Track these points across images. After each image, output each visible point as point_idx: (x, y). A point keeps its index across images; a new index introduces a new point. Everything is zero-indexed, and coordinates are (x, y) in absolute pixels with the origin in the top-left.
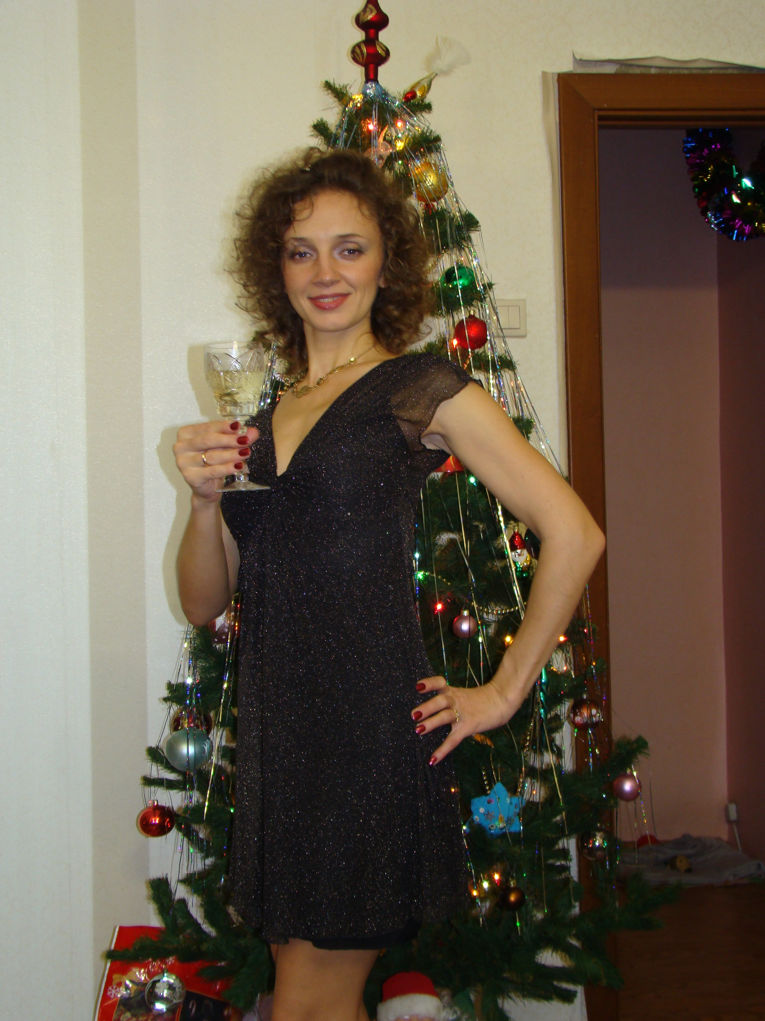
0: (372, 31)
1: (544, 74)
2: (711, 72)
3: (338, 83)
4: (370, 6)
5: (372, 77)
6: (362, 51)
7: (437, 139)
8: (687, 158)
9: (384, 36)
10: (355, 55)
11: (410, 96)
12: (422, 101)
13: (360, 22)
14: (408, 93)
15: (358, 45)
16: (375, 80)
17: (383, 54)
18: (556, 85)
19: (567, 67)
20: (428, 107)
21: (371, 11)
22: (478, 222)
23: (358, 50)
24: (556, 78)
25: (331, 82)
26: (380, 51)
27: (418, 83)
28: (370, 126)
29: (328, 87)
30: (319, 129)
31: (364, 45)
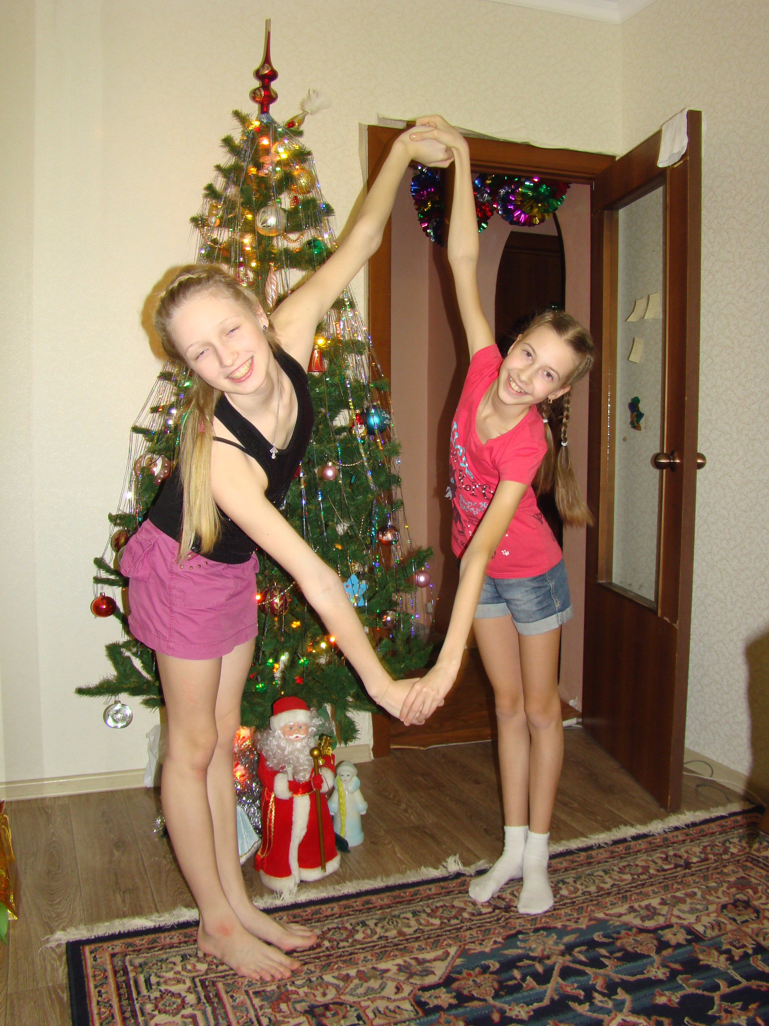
0: (267, 80)
1: (360, 125)
3: (244, 111)
4: (266, 65)
5: (265, 109)
6: (261, 93)
7: (309, 153)
8: (413, 196)
9: (274, 85)
10: (254, 95)
11: (291, 124)
12: (298, 129)
13: (258, 75)
14: (289, 123)
15: (258, 89)
16: (267, 112)
17: (274, 96)
18: (367, 132)
19: (374, 122)
20: (300, 134)
21: (267, 69)
22: (333, 210)
23: (257, 93)
24: (367, 128)
25: (238, 111)
26: (273, 94)
27: (296, 117)
28: (265, 142)
29: (237, 114)
30: (228, 142)
31: (261, 89)
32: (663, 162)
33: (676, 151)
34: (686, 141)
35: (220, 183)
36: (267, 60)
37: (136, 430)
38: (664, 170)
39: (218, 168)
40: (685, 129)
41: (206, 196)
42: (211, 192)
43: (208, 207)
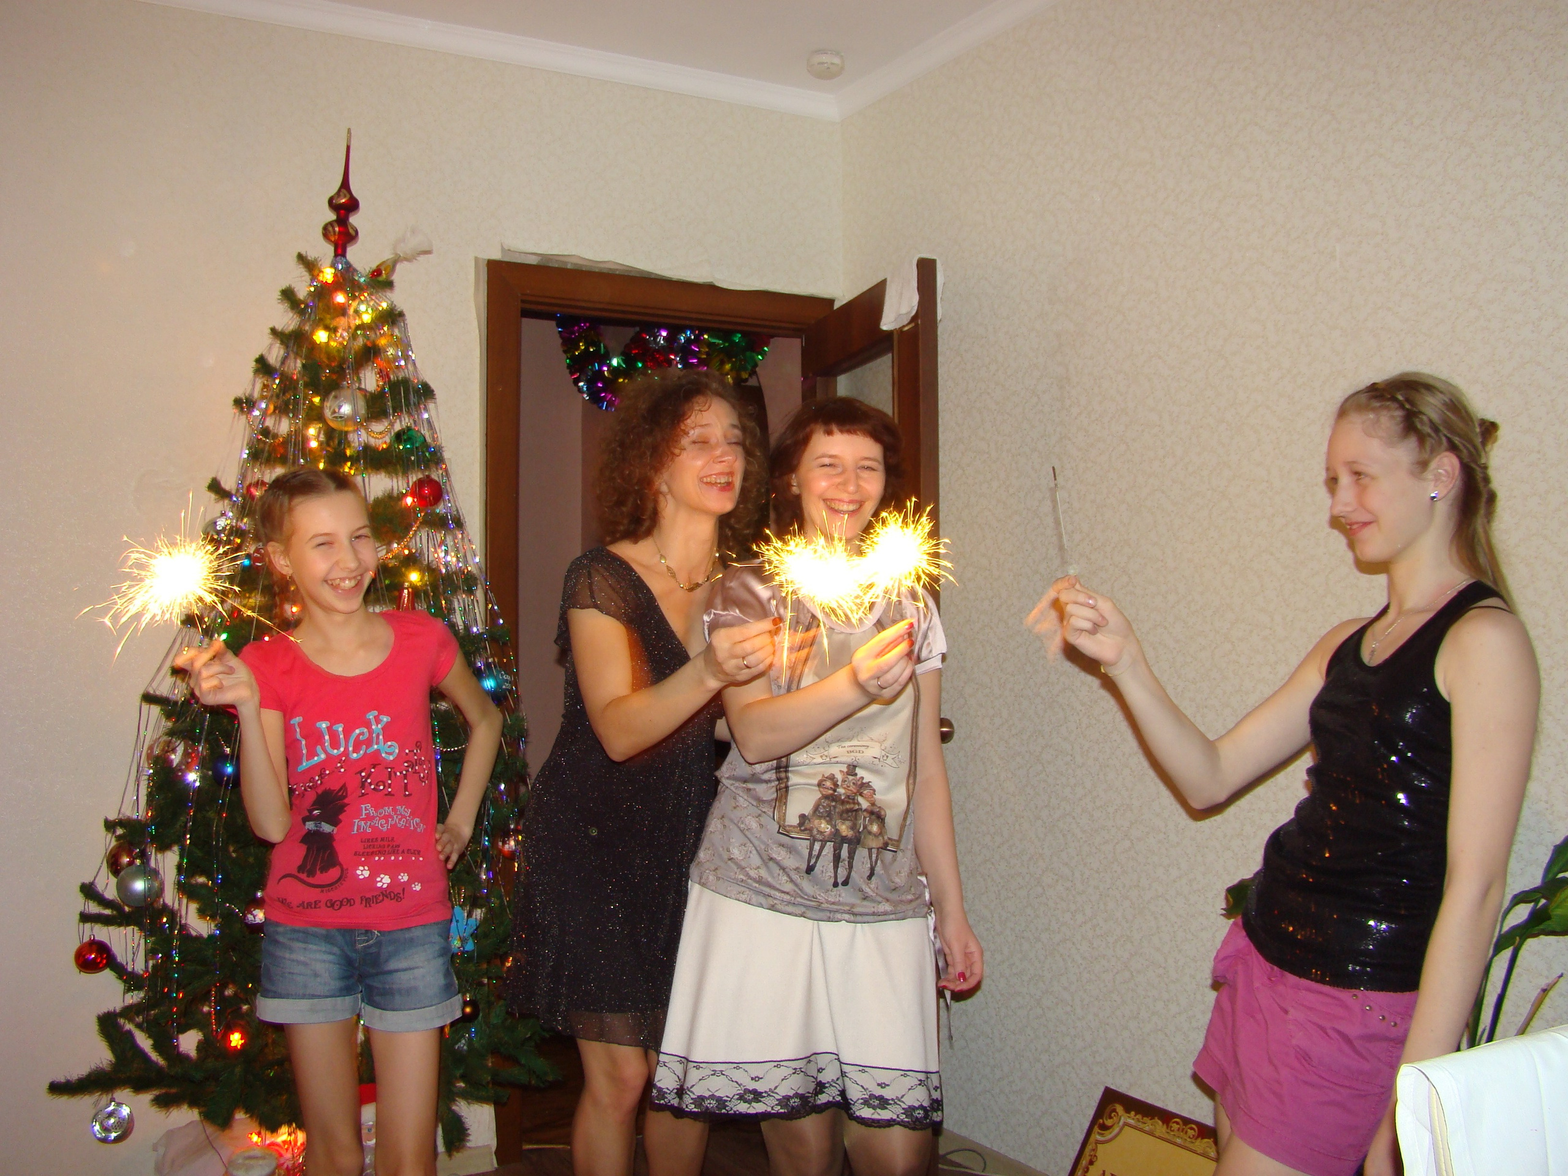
0: (344, 213)
1: (476, 260)
2: (617, 272)
3: (311, 255)
4: (344, 191)
5: (340, 251)
6: (334, 229)
7: (401, 314)
9: (354, 220)
10: (326, 232)
11: (377, 272)
12: (387, 279)
13: (332, 205)
14: (374, 272)
15: (331, 224)
16: (344, 255)
17: (354, 234)
18: (486, 269)
19: (496, 256)
20: (390, 286)
21: (345, 197)
22: (433, 391)
23: (330, 229)
24: (485, 264)
25: (304, 253)
26: (351, 231)
27: (384, 263)
28: (340, 298)
29: (301, 258)
30: (288, 295)
31: (336, 225)
32: (888, 323)
33: (904, 310)
34: (915, 298)
35: (275, 354)
36: (345, 184)
37: (149, 698)
38: (890, 334)
39: (274, 331)
40: (914, 284)
41: (257, 372)
42: (263, 366)
43: (259, 386)
